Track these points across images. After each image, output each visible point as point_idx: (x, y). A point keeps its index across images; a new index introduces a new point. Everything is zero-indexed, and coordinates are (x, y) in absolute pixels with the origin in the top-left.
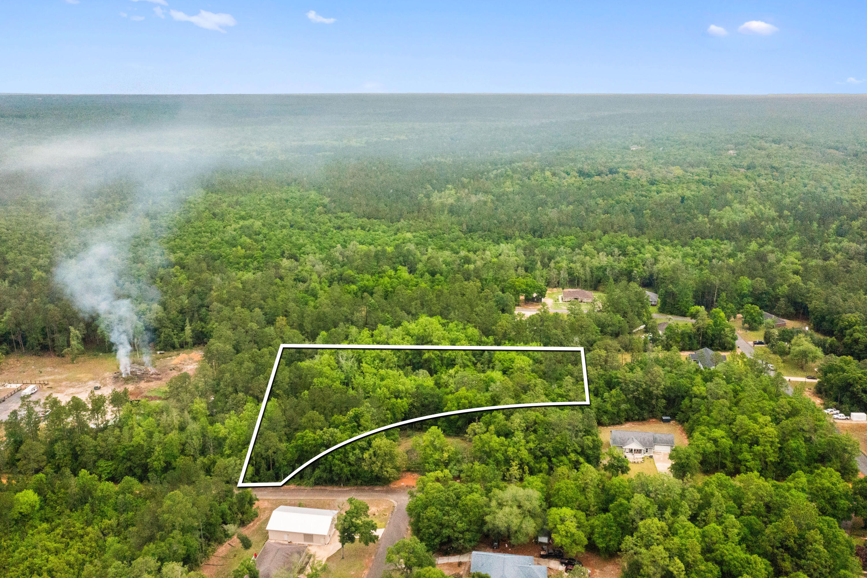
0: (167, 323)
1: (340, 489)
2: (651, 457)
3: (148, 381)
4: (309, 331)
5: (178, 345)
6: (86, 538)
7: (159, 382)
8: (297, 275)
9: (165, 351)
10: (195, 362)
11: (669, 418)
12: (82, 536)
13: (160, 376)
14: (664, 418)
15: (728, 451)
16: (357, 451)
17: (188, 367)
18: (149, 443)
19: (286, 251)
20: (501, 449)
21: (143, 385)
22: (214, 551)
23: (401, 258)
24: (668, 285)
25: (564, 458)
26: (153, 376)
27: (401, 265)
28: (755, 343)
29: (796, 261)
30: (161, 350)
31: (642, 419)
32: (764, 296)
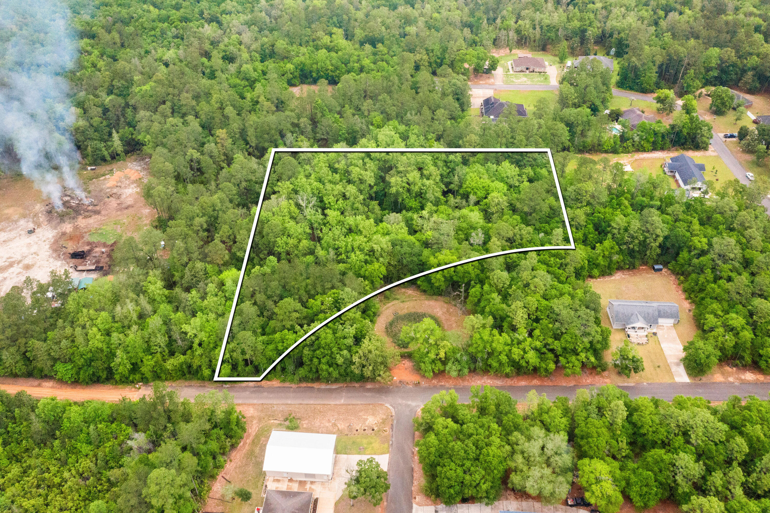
0: (91, 132)
1: (328, 387)
2: (655, 334)
3: (86, 217)
4: (253, 145)
5: (108, 158)
6: (65, 488)
7: (98, 217)
8: (225, 51)
9: (96, 165)
10: (132, 183)
11: (661, 267)
12: (60, 485)
13: (98, 208)
14: (656, 267)
15: (749, 345)
16: (345, 352)
17: (126, 190)
18: (109, 344)
19: (205, 11)
20: (504, 350)
21: (81, 222)
22: (209, 489)
23: (335, 19)
24: (631, 57)
25: (573, 358)
26: (90, 208)
27: (335, 26)
28: (726, 136)
29: (755, 10)
30: (90, 165)
31: (632, 267)
32: (731, 68)
